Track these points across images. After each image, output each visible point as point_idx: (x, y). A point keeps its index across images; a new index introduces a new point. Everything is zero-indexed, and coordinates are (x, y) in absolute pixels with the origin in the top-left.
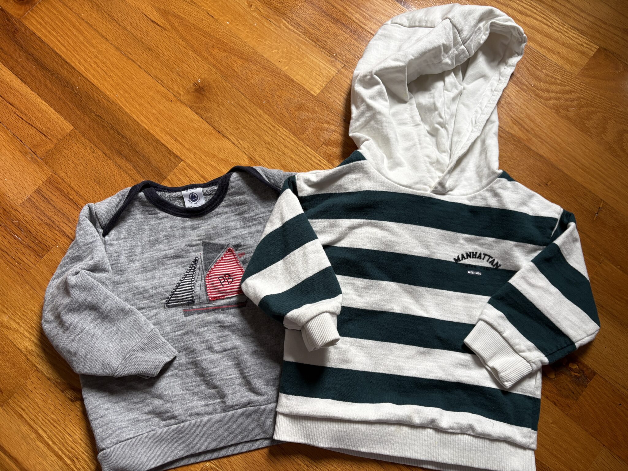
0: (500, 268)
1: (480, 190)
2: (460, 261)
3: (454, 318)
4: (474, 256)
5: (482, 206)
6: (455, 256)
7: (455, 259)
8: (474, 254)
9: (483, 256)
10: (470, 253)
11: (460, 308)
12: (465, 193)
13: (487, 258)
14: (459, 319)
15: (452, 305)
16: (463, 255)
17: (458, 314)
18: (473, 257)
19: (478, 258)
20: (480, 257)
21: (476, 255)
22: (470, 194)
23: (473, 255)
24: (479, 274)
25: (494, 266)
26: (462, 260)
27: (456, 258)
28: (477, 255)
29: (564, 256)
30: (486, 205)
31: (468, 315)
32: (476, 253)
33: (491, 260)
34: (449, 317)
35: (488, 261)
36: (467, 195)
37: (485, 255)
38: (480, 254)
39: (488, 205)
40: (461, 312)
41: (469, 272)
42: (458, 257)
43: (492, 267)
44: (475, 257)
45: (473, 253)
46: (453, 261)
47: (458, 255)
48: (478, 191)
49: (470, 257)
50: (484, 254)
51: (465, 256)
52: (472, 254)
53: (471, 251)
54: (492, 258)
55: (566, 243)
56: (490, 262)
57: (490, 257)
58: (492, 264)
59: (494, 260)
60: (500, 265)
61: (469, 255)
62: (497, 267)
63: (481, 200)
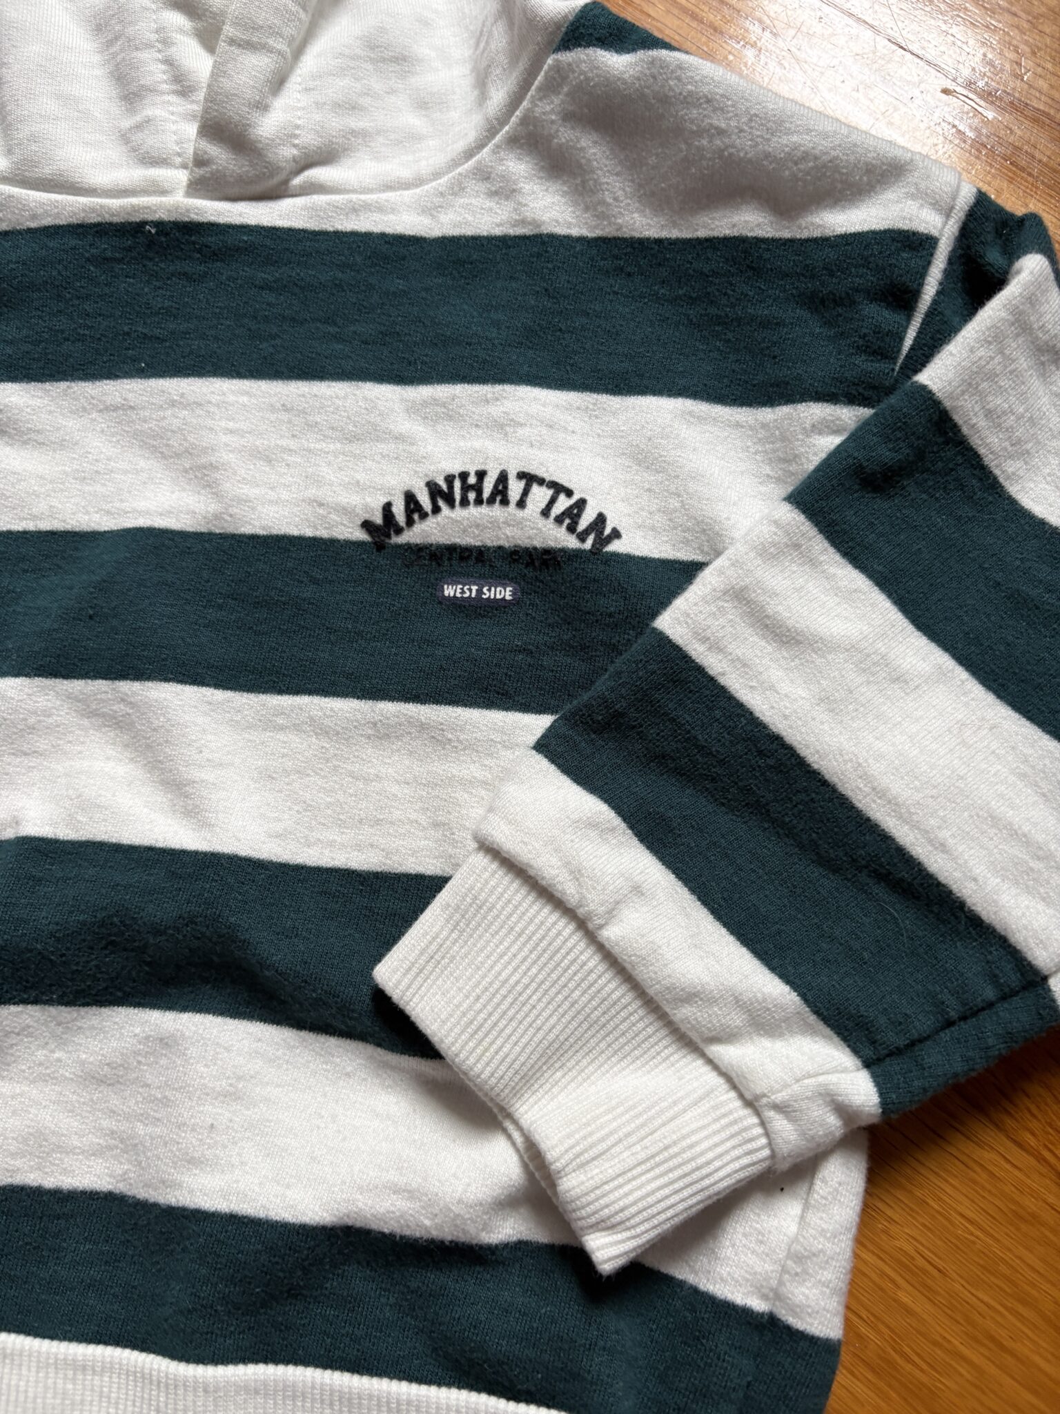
0: (615, 547)
1: (480, 146)
2: (399, 531)
3: (359, 847)
4: (472, 496)
5: (498, 232)
6: (366, 507)
7: (367, 525)
8: (472, 480)
9: (515, 488)
10: (450, 479)
11: (395, 789)
12: (406, 174)
13: (540, 496)
14: (388, 854)
15: (351, 774)
16: (410, 498)
17: (378, 822)
18: (465, 502)
19: (491, 501)
20: (500, 493)
21: (478, 488)
22: (437, 175)
23: (466, 488)
24: (505, 593)
25: (582, 537)
26: (410, 522)
27: (378, 519)
28: (488, 487)
29: (989, 460)
30: (517, 223)
31: (436, 825)
32: (481, 475)
33: (563, 503)
34: (331, 844)
35: (546, 513)
36: (419, 182)
37: (529, 479)
38: (503, 478)
39: (523, 222)
40: (397, 814)
41: (449, 591)
42: (387, 508)
43: (572, 542)
44: (479, 501)
45: (464, 476)
46: (361, 535)
47: (384, 500)
48: (469, 154)
49: (450, 502)
50: (521, 475)
51: (424, 500)
52: (457, 484)
53: (456, 469)
54: (569, 493)
55: (992, 377)
56: (559, 520)
57: (559, 489)
58: (571, 529)
59: (581, 504)
60: (616, 534)
61: (441, 494)
62: (603, 541)
63: (489, 204)
